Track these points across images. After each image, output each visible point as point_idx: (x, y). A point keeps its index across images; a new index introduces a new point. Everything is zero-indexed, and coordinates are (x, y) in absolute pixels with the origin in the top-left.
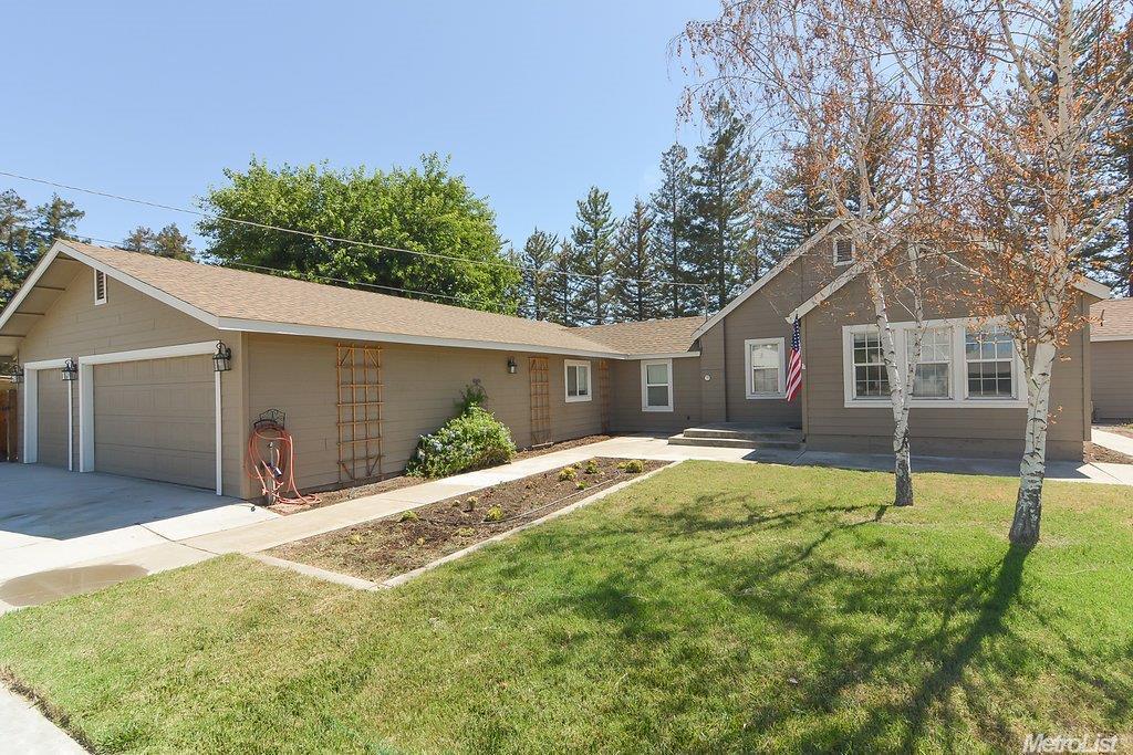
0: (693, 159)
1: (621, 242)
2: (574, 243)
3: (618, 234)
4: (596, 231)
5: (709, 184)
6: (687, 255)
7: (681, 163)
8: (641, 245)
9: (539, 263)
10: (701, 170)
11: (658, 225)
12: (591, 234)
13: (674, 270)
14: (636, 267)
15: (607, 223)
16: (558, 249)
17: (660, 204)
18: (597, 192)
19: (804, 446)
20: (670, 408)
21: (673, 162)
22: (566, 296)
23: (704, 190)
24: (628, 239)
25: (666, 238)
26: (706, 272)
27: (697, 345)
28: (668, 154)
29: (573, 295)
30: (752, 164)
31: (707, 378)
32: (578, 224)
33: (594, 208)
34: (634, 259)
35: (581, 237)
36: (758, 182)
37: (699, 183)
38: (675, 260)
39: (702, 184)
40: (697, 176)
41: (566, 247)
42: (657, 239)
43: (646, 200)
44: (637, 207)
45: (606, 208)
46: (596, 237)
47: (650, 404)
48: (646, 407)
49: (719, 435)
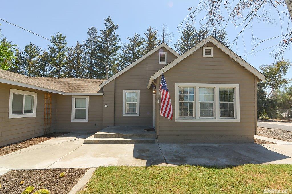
0: (99, 34)
1: (70, 55)
2: (49, 52)
3: (69, 53)
4: (60, 49)
5: (104, 44)
6: (95, 65)
7: (95, 34)
8: (78, 58)
9: (31, 57)
10: (102, 38)
11: (85, 53)
12: (57, 50)
13: (90, 69)
14: (76, 66)
15: (65, 48)
16: (41, 53)
17: (86, 46)
18: (61, 35)
19: (157, 141)
20: (86, 120)
21: (92, 33)
22: (44, 72)
23: (102, 45)
24: (73, 55)
25: (88, 58)
26: (102, 72)
27: (102, 90)
28: (91, 30)
29: (48, 72)
30: (118, 41)
31: (106, 106)
32: (51, 45)
33: (59, 40)
34: (75, 62)
35: (53, 50)
36: (120, 47)
37: (101, 42)
38: (91, 65)
39: (102, 43)
40: (100, 40)
41: (46, 54)
42: (85, 57)
43: (81, 43)
44: (78, 44)
45: (65, 42)
46: (60, 51)
47: (76, 118)
48: (73, 119)
49: (114, 136)
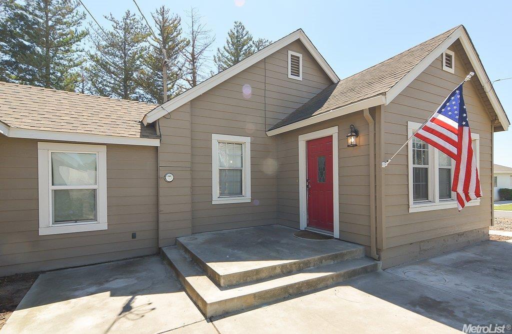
19: (380, 264)
20: (101, 223)
31: (170, 177)
47: (56, 221)
48: (47, 225)
49: (278, 271)
